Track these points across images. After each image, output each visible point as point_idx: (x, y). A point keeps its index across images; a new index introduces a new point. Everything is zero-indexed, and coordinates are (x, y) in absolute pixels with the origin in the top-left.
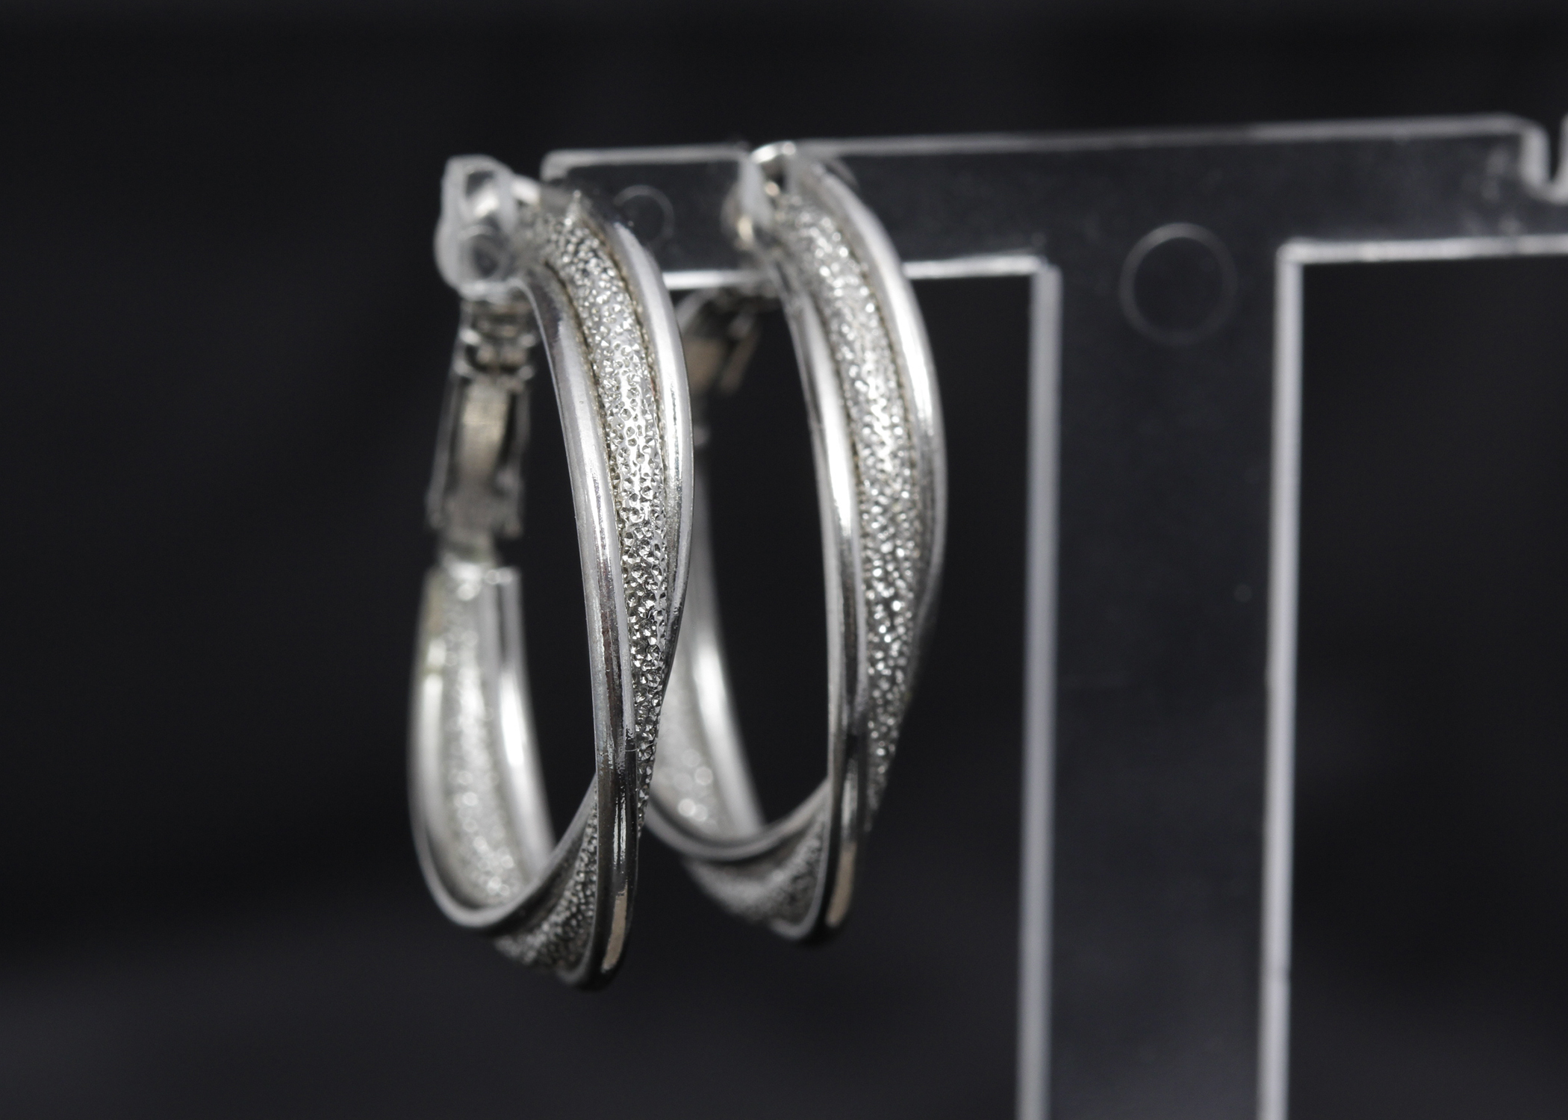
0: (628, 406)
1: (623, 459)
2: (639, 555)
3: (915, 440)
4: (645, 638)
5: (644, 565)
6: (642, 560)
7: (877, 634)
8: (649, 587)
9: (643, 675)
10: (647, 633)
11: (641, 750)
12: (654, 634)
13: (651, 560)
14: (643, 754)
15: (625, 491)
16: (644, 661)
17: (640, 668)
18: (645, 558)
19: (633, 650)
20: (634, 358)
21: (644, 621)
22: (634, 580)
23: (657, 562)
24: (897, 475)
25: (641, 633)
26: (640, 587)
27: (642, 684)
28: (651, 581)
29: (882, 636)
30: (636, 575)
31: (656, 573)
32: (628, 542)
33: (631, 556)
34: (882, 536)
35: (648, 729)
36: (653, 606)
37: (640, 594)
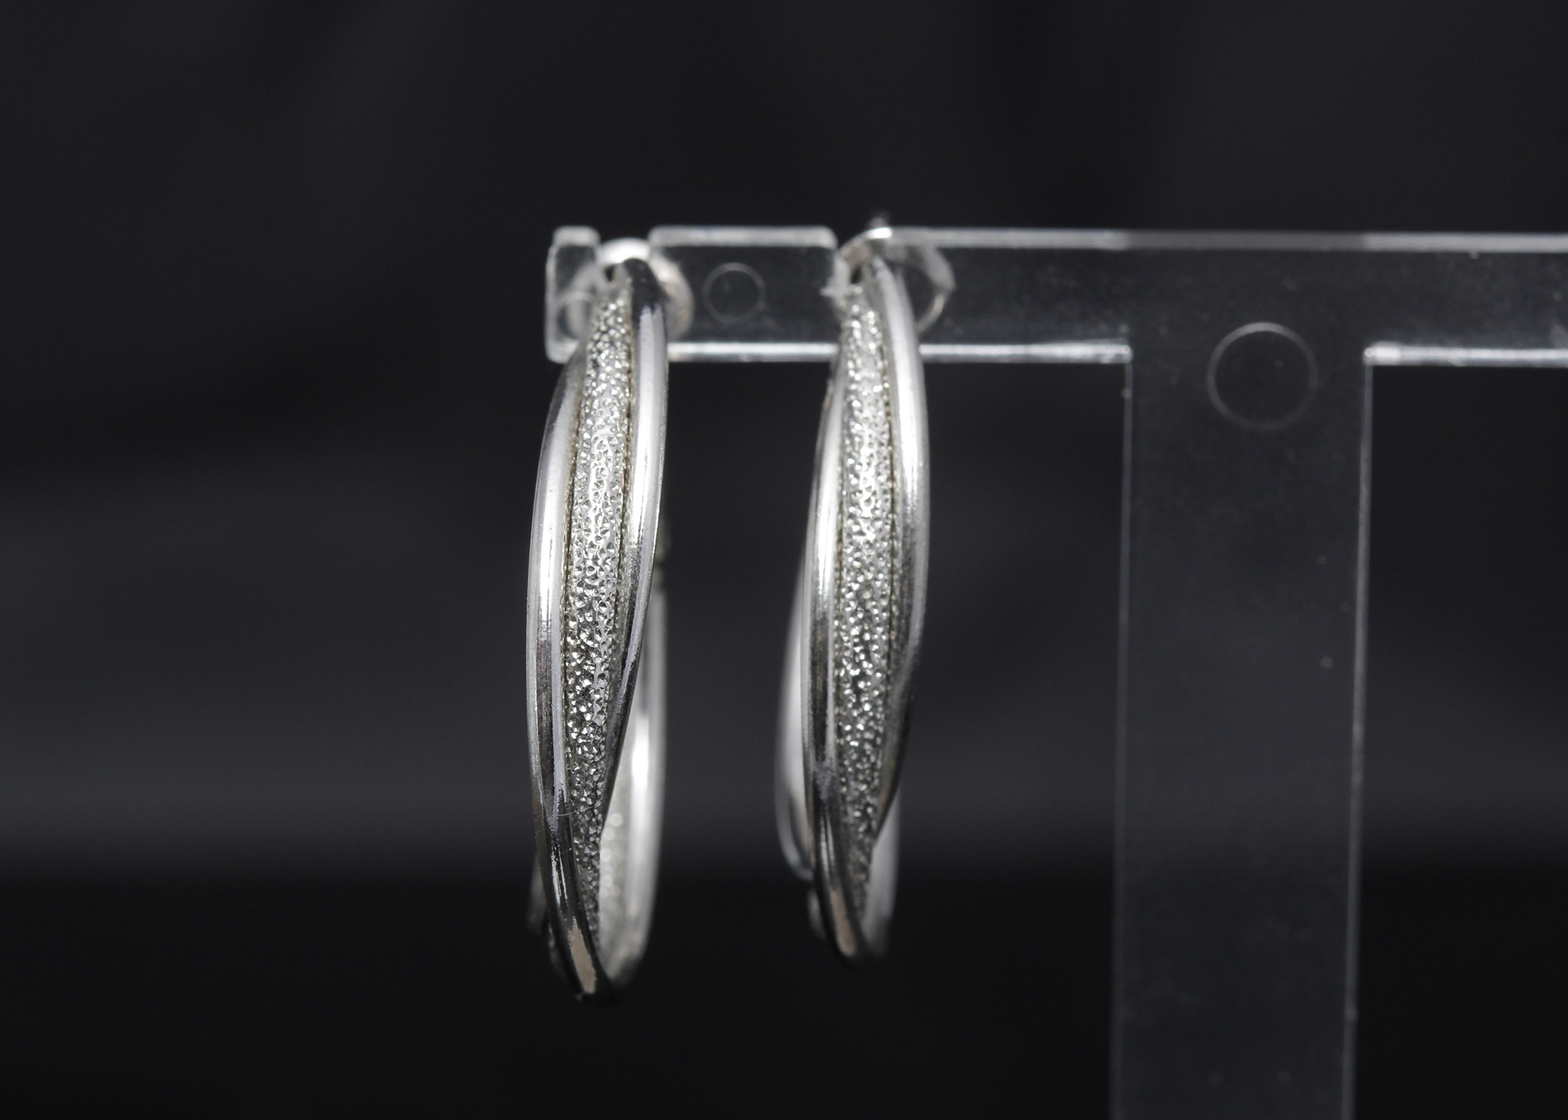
0: (591, 498)
1: (578, 547)
2: (579, 638)
3: (899, 530)
4: (581, 714)
5: (583, 647)
6: (582, 643)
7: (846, 709)
8: (586, 668)
9: (579, 747)
10: (583, 709)
11: (580, 813)
12: (590, 710)
13: (590, 643)
14: (583, 816)
15: (575, 577)
16: (580, 734)
17: (576, 740)
18: (585, 640)
19: (570, 724)
20: (608, 452)
21: (581, 698)
22: (574, 660)
23: (596, 645)
24: (871, 564)
25: (578, 709)
26: (579, 667)
27: (578, 755)
28: (589, 662)
29: (850, 711)
30: (575, 655)
31: (593, 655)
32: (572, 624)
33: (573, 638)
34: (852, 620)
35: (586, 795)
36: (590, 686)
37: (578, 673)
